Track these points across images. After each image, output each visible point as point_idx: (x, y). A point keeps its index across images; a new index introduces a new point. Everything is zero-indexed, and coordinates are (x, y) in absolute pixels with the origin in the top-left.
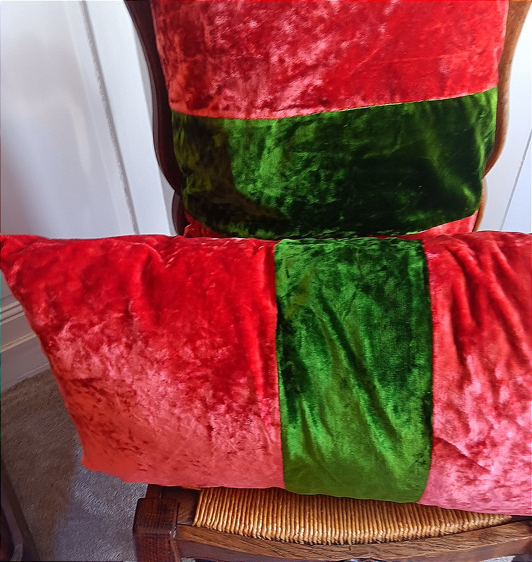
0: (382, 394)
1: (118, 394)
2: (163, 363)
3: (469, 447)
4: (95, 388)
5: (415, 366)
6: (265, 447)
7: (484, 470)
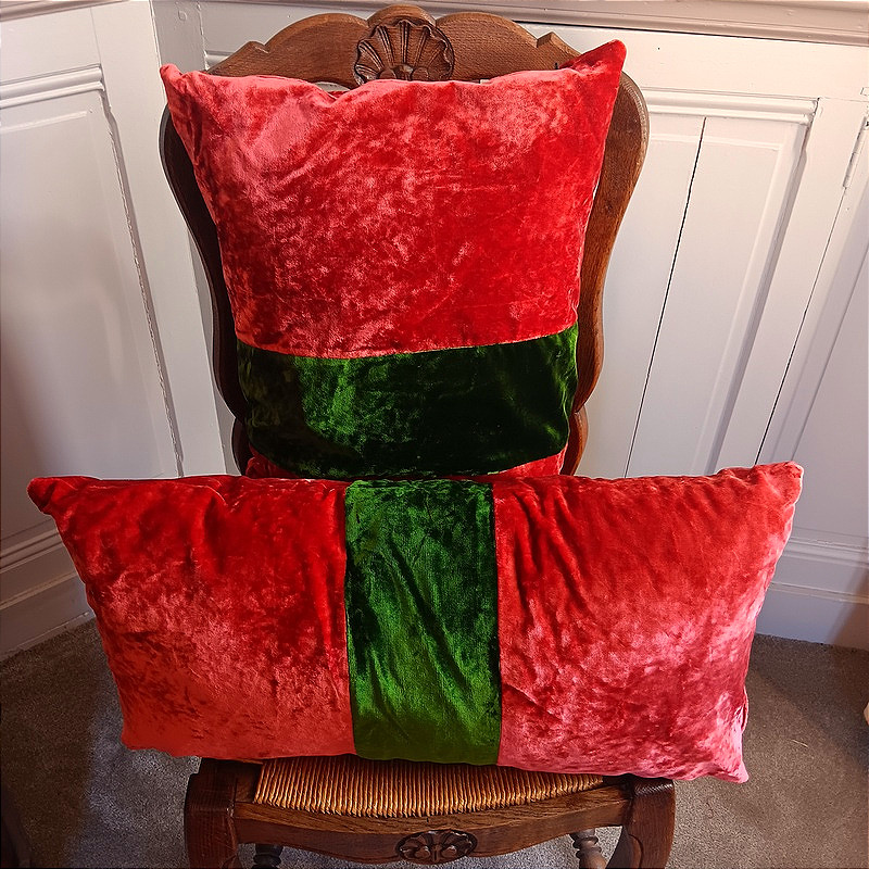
0: (451, 640)
1: (176, 649)
2: (226, 614)
3: (536, 693)
4: (150, 642)
5: (481, 611)
6: (333, 702)
7: (555, 719)
